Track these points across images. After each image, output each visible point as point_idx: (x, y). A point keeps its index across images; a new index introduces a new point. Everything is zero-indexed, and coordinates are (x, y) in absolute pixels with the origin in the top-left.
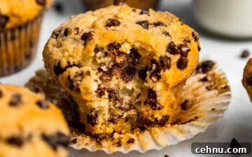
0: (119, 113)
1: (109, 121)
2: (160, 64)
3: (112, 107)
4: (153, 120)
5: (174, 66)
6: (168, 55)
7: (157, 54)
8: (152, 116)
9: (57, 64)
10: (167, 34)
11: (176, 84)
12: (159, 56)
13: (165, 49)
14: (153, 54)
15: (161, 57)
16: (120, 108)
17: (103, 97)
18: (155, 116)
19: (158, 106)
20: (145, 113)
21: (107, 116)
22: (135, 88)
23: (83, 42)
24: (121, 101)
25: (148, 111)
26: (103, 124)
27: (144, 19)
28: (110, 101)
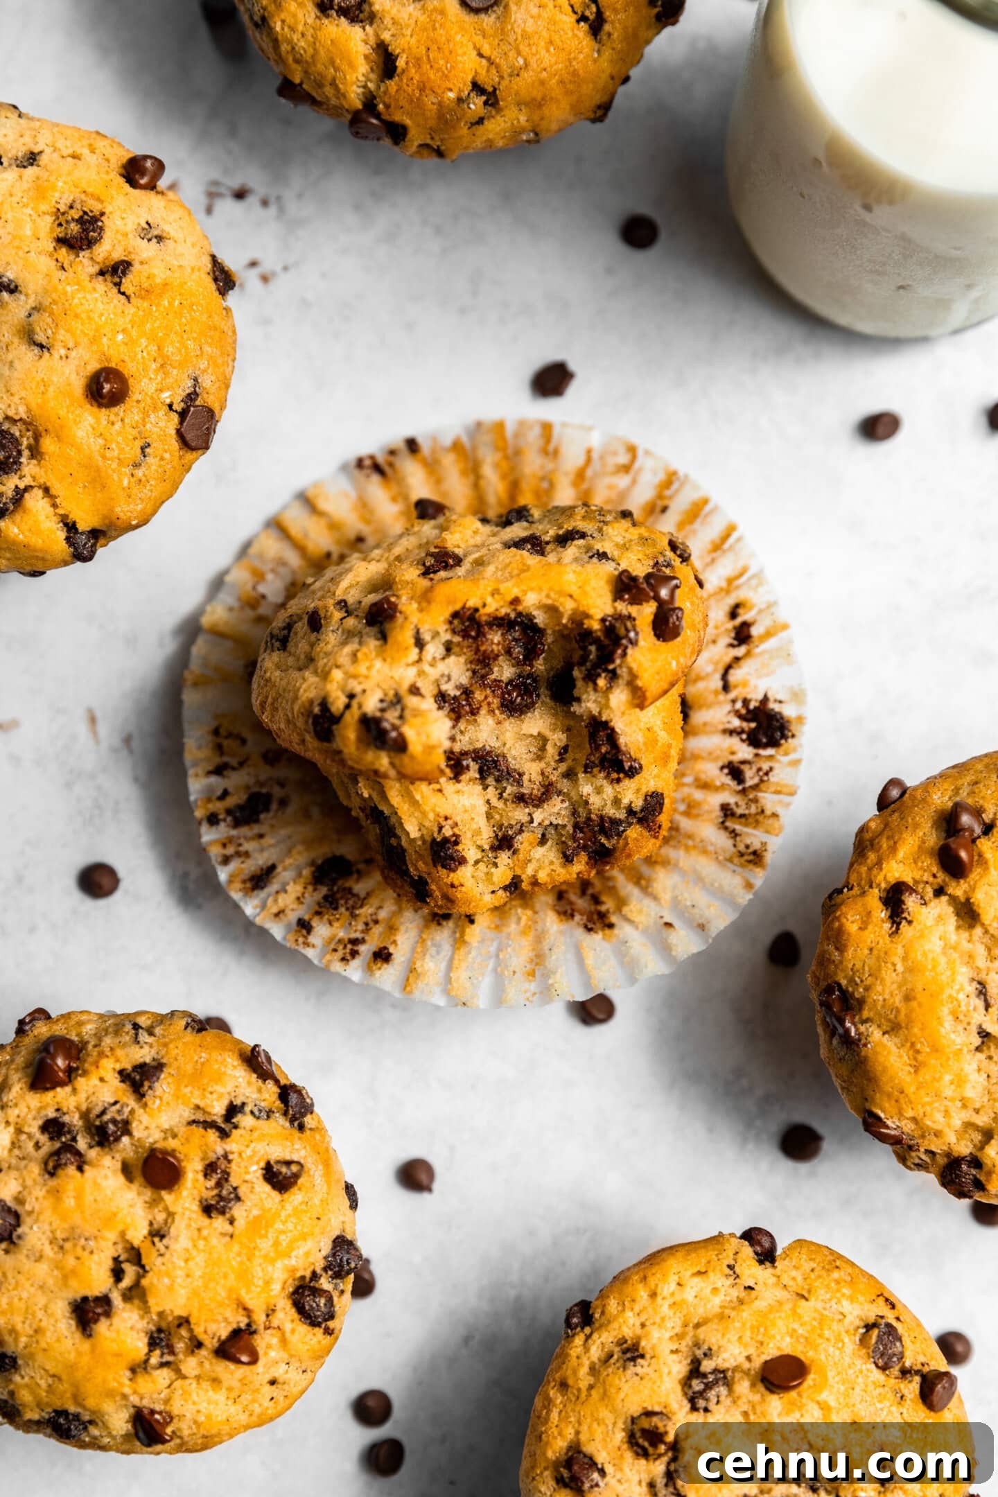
0: (519, 814)
1: (494, 848)
2: (607, 642)
3: (494, 802)
4: (621, 815)
5: (646, 637)
6: (622, 607)
7: (592, 612)
8: (617, 802)
9: (316, 710)
10: (603, 556)
11: (666, 686)
12: (599, 616)
13: (607, 596)
14: (579, 619)
15: (603, 620)
16: (521, 799)
17: (464, 777)
18: (625, 801)
19: (627, 765)
20: (595, 801)
21: (487, 836)
22: (547, 733)
23: (373, 630)
24: (518, 778)
25: (599, 791)
26: (477, 862)
27: (524, 534)
28: (485, 788)
